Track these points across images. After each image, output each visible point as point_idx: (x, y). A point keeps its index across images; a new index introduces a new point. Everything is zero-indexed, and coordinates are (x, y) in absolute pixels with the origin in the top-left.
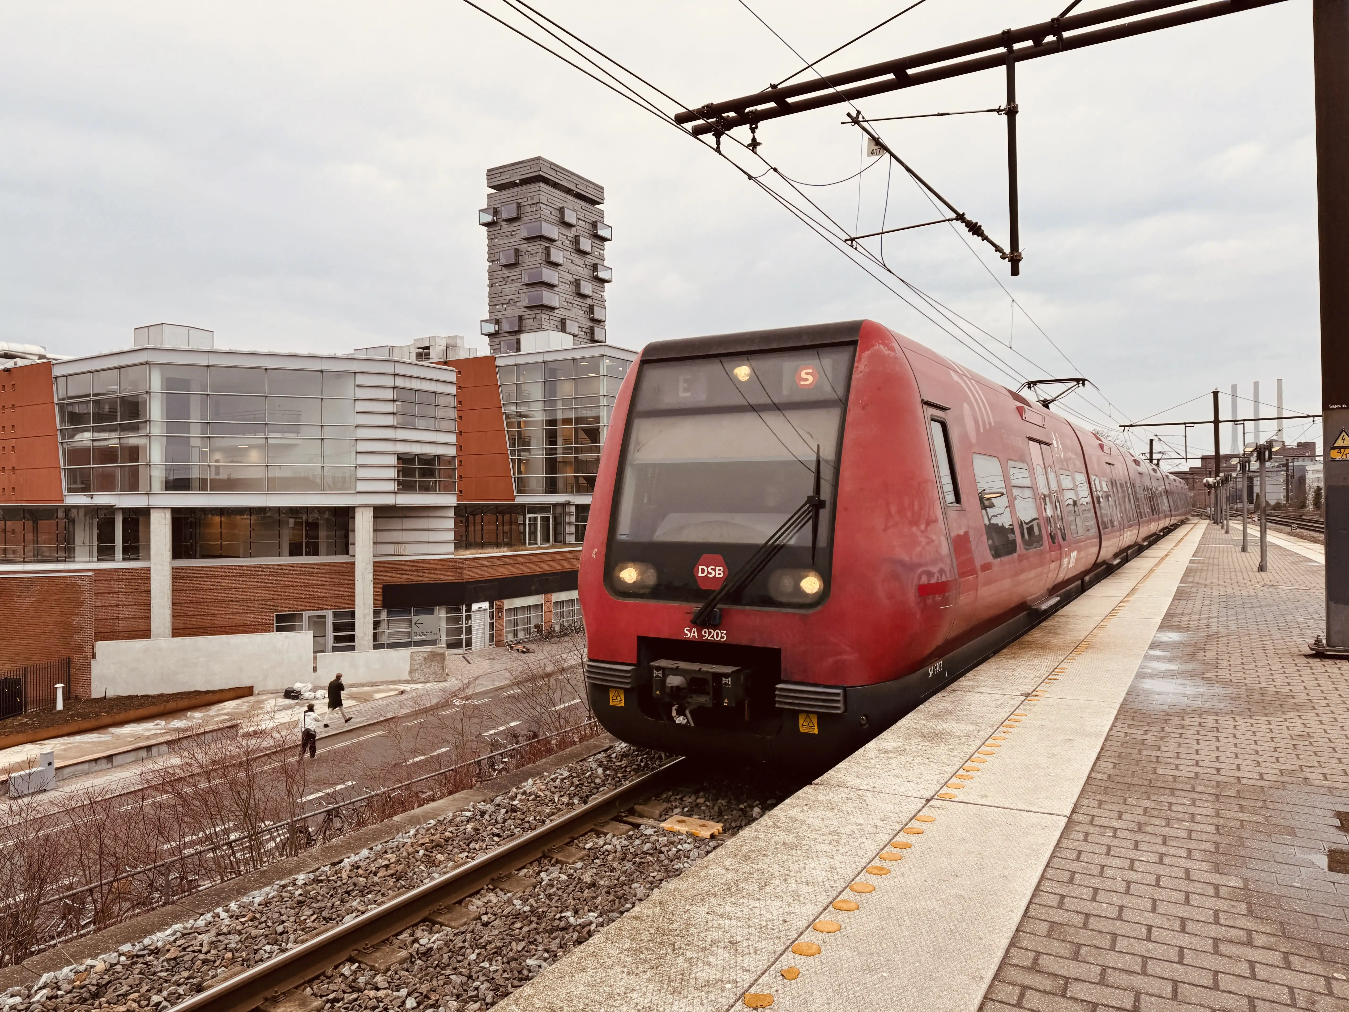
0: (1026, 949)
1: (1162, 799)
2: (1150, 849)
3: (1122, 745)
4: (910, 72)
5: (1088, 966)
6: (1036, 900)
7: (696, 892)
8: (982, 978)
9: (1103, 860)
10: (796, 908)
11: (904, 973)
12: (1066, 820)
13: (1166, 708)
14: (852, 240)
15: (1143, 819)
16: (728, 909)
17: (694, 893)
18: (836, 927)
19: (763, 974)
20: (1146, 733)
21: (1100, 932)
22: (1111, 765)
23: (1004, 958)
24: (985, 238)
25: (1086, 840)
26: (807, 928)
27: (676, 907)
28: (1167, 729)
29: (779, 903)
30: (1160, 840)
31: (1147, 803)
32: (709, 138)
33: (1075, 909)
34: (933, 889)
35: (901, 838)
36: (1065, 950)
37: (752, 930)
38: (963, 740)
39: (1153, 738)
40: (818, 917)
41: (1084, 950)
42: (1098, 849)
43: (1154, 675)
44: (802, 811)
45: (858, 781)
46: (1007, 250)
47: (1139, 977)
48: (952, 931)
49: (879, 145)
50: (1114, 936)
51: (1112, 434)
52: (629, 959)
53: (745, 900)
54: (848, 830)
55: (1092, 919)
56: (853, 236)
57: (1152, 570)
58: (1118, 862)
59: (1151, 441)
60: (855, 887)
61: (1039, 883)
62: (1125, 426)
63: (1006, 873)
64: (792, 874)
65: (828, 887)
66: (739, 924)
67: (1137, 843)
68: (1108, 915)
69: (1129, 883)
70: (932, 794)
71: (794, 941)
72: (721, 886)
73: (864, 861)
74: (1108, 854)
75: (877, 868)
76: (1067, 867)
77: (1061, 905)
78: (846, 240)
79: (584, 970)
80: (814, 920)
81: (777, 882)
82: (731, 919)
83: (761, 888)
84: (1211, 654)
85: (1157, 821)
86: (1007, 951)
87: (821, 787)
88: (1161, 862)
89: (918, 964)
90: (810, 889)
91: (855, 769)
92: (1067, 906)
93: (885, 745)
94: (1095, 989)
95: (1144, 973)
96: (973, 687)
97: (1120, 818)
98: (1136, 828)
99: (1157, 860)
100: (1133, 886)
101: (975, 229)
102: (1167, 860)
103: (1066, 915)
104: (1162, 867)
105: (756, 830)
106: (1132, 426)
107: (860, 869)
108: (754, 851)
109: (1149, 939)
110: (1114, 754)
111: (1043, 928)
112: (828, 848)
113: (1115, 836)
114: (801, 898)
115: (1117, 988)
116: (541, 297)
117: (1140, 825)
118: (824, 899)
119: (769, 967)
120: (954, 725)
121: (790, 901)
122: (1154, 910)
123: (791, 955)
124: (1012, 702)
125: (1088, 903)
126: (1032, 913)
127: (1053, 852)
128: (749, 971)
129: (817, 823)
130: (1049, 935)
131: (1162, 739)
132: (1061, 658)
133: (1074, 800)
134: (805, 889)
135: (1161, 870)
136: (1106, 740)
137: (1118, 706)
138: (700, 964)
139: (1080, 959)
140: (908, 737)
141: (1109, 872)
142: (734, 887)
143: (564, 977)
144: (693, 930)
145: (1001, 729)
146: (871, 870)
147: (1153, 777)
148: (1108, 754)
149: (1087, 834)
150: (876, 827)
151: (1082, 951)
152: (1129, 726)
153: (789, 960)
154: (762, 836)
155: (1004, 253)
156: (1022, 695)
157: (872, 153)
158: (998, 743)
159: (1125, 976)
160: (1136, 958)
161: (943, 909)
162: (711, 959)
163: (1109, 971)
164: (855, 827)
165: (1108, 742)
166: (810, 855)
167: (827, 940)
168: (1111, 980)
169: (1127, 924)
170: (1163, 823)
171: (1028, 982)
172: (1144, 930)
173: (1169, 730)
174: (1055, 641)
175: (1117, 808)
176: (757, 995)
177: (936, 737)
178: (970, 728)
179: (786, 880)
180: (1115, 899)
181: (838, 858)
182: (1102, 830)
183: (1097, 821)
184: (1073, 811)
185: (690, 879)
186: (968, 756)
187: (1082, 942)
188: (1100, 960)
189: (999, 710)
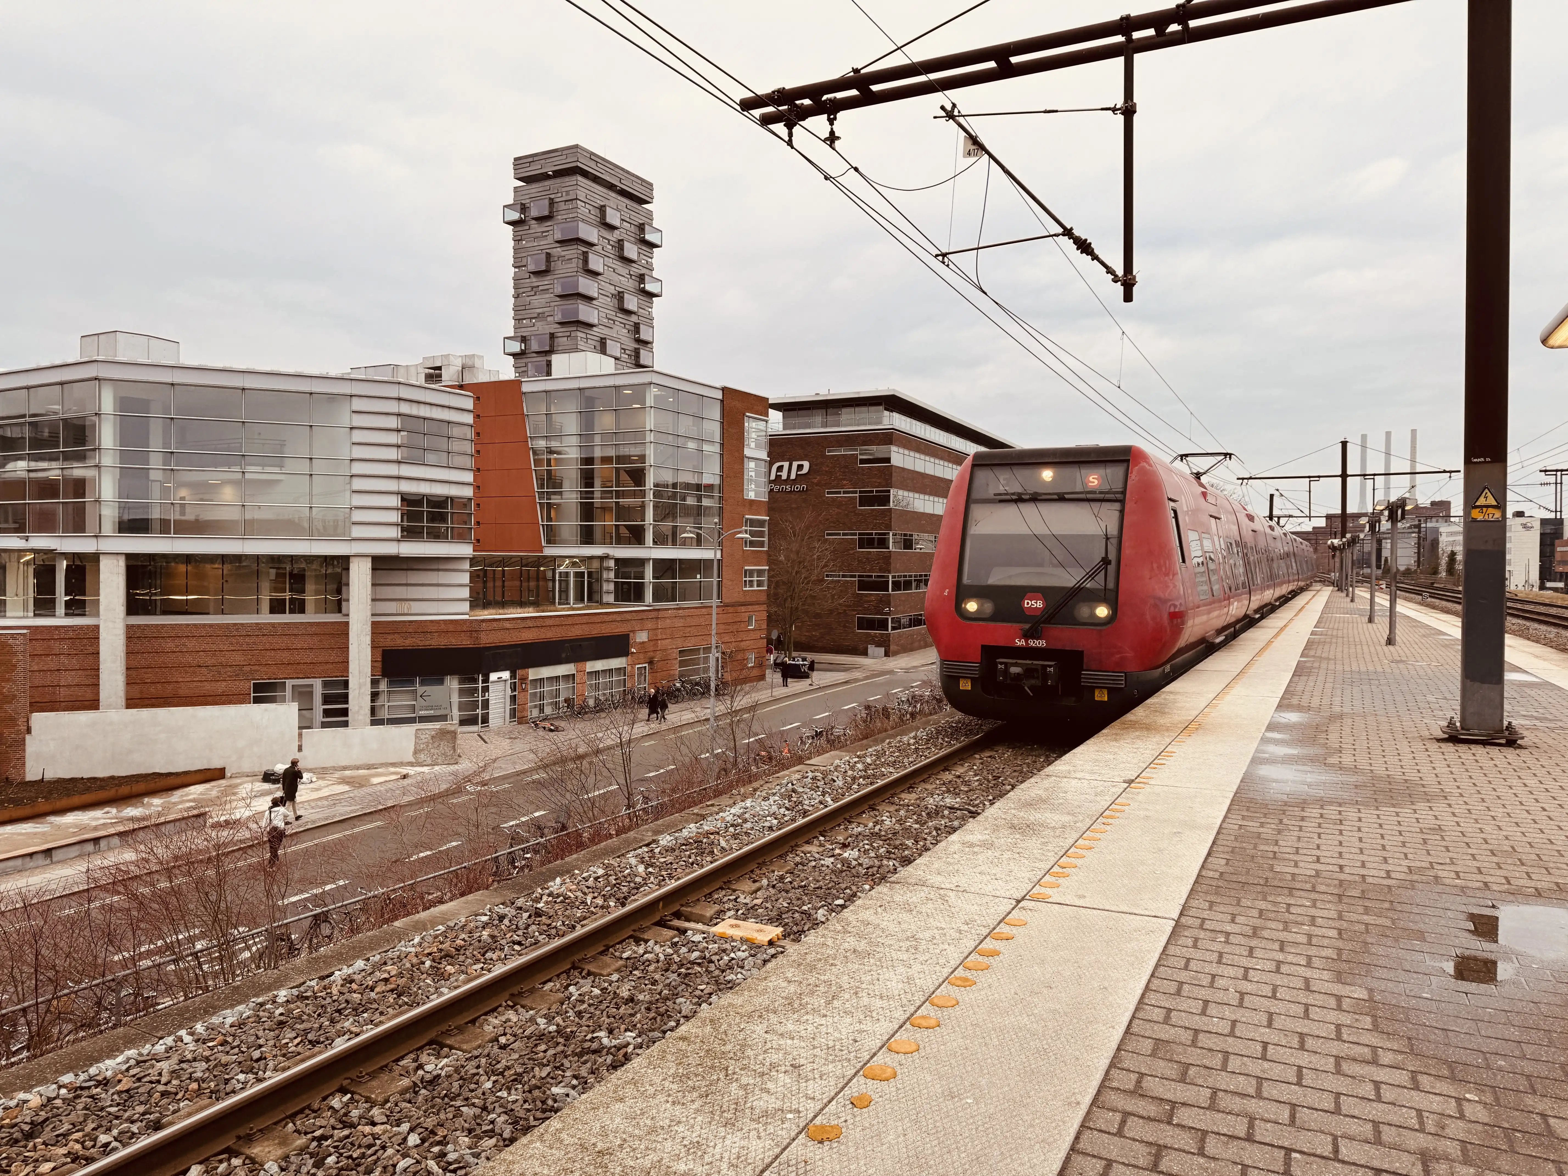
0: (1128, 1070)
1: (1279, 899)
2: (1266, 956)
3: (1236, 839)
4: (1014, 60)
5: (1197, 1088)
6: (1140, 1015)
7: (753, 1008)
8: (1078, 1103)
9: (1214, 969)
10: (868, 1025)
11: (992, 1098)
12: (1173, 923)
13: (1285, 797)
14: (944, 255)
15: (1258, 922)
16: (790, 1027)
17: (750, 1008)
18: (914, 1047)
19: (830, 1102)
20: (1262, 825)
21: (1210, 1050)
22: (1223, 862)
23: (1103, 1081)
24: (1095, 258)
25: (1195, 946)
26: (881, 1048)
27: (730, 1025)
28: (1285, 821)
29: (848, 1020)
30: (1276, 946)
31: (1263, 905)
32: (780, 128)
33: (1182, 1024)
34: (1025, 1003)
35: (989, 944)
36: (1172, 1071)
37: (817, 1051)
38: (1058, 832)
39: (1270, 831)
40: (893, 1036)
41: (1192, 1071)
42: (1208, 956)
43: (1272, 761)
44: (876, 913)
45: (939, 878)
46: (1120, 272)
47: (1253, 1101)
48: (1045, 1050)
49: (976, 145)
50: (1226, 1054)
51: (1229, 487)
52: (675, 1087)
53: (809, 1017)
54: (927, 935)
55: (1201, 1036)
56: (944, 251)
57: (1270, 642)
58: (1231, 971)
59: (1272, 496)
60: (935, 1001)
61: (1143, 996)
62: (1243, 479)
63: (1107, 984)
64: (864, 986)
65: (905, 1001)
66: (803, 1044)
67: (1251, 949)
68: (1220, 1031)
69: (1242, 994)
70: (1023, 894)
71: (865, 1064)
72: (782, 1001)
73: (946, 971)
74: (1219, 962)
75: (960, 978)
76: (1175, 977)
77: (1167, 1020)
78: (937, 256)
79: (621, 1100)
80: (889, 1039)
81: (847, 996)
82: (793, 1039)
83: (828, 1003)
84: (1333, 737)
85: (1273, 925)
86: (1107, 1073)
87: (897, 886)
88: (1278, 971)
89: (1006, 1089)
90: (885, 1003)
91: (936, 866)
92: (1174, 1020)
93: (969, 838)
94: (1205, 1114)
95: (1259, 1095)
96: (1069, 772)
97: (1233, 921)
98: (1250, 933)
99: (1274, 969)
100: (1247, 998)
101: (1084, 247)
102: (1284, 969)
103: (1173, 1031)
104: (1279, 976)
105: (823, 936)
106: (1251, 478)
107: (941, 980)
108: (820, 960)
109: (1264, 1058)
110: (1226, 849)
111: (1147, 1046)
112: (905, 956)
113: (1227, 942)
114: (874, 1014)
115: (1230, 1113)
116: (577, 311)
117: (1255, 929)
118: (900, 1015)
119: (837, 1094)
120: (1048, 815)
121: (862, 1017)
122: (1270, 1025)
123: (862, 1080)
124: (1113, 790)
125: (1198, 1017)
126: (1135, 1029)
127: (1159, 960)
128: (814, 1099)
129: (893, 928)
130: (1153, 1054)
131: (1279, 832)
132: (1168, 740)
133: (1182, 902)
134: (878, 1003)
135: (1278, 980)
136: (1218, 833)
137: (1231, 795)
138: (757, 1091)
139: (1188, 1081)
140: (996, 828)
141: (1220, 982)
142: (798, 1002)
143: (598, 1108)
144: (749, 1052)
145: (1101, 820)
146: (953, 981)
147: (1270, 875)
148: (1221, 849)
149: (1196, 940)
150: (960, 932)
151: (1190, 1072)
152: (1244, 818)
153: (860, 1086)
154: (830, 942)
155: (1116, 276)
156: (1125, 782)
157: (969, 154)
158: (1098, 835)
159: (1237, 1099)
160: (1251, 1079)
161: (1035, 1026)
162: (770, 1086)
163: (1220, 1094)
164: (936, 931)
165: (1221, 836)
166: (884, 965)
167: (904, 1062)
168: (1222, 1105)
169: (1240, 1041)
170: (1281, 927)
171: (1129, 1108)
172: (1259, 1048)
173: (1288, 822)
174: (1162, 721)
175: (1230, 909)
176: (822, 1126)
177: (1027, 829)
178: (1066, 818)
179: (856, 993)
180: (1228, 1013)
181: (917, 967)
182: (1213, 935)
183: (1208, 925)
184: (1181, 914)
185: (746, 993)
186: (1064, 851)
187: (1191, 1062)
188: (1210, 1082)
189: (1098, 798)
